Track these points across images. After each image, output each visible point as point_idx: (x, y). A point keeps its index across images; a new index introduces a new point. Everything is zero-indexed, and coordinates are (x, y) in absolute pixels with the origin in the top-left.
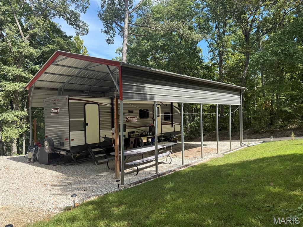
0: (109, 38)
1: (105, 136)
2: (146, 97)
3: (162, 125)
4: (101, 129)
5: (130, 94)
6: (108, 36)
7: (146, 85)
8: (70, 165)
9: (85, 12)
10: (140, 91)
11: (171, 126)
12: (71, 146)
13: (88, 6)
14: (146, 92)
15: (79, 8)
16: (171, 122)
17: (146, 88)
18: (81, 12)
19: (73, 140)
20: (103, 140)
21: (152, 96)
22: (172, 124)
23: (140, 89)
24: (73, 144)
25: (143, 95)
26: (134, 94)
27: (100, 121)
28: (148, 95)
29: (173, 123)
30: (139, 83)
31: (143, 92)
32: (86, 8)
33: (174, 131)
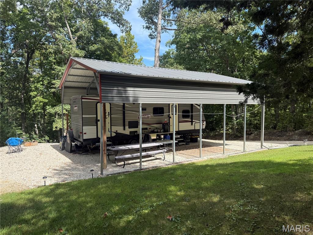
0: (151, 33)
1: (117, 131)
2: (129, 99)
3: (179, 122)
4: (112, 125)
5: (110, 97)
6: (150, 31)
7: (129, 89)
8: (85, 154)
9: (128, 10)
10: (122, 94)
11: (191, 124)
12: (84, 139)
13: (130, 4)
14: (129, 95)
15: (122, 6)
16: (191, 120)
17: (128, 91)
18: (124, 10)
19: (85, 133)
20: (114, 135)
21: (136, 98)
22: (192, 122)
23: (121, 92)
24: (85, 137)
25: (125, 98)
26: (115, 97)
27: (112, 118)
28: (131, 98)
29: (193, 120)
30: (120, 88)
31: (125, 95)
32: (129, 5)
33: (194, 129)
